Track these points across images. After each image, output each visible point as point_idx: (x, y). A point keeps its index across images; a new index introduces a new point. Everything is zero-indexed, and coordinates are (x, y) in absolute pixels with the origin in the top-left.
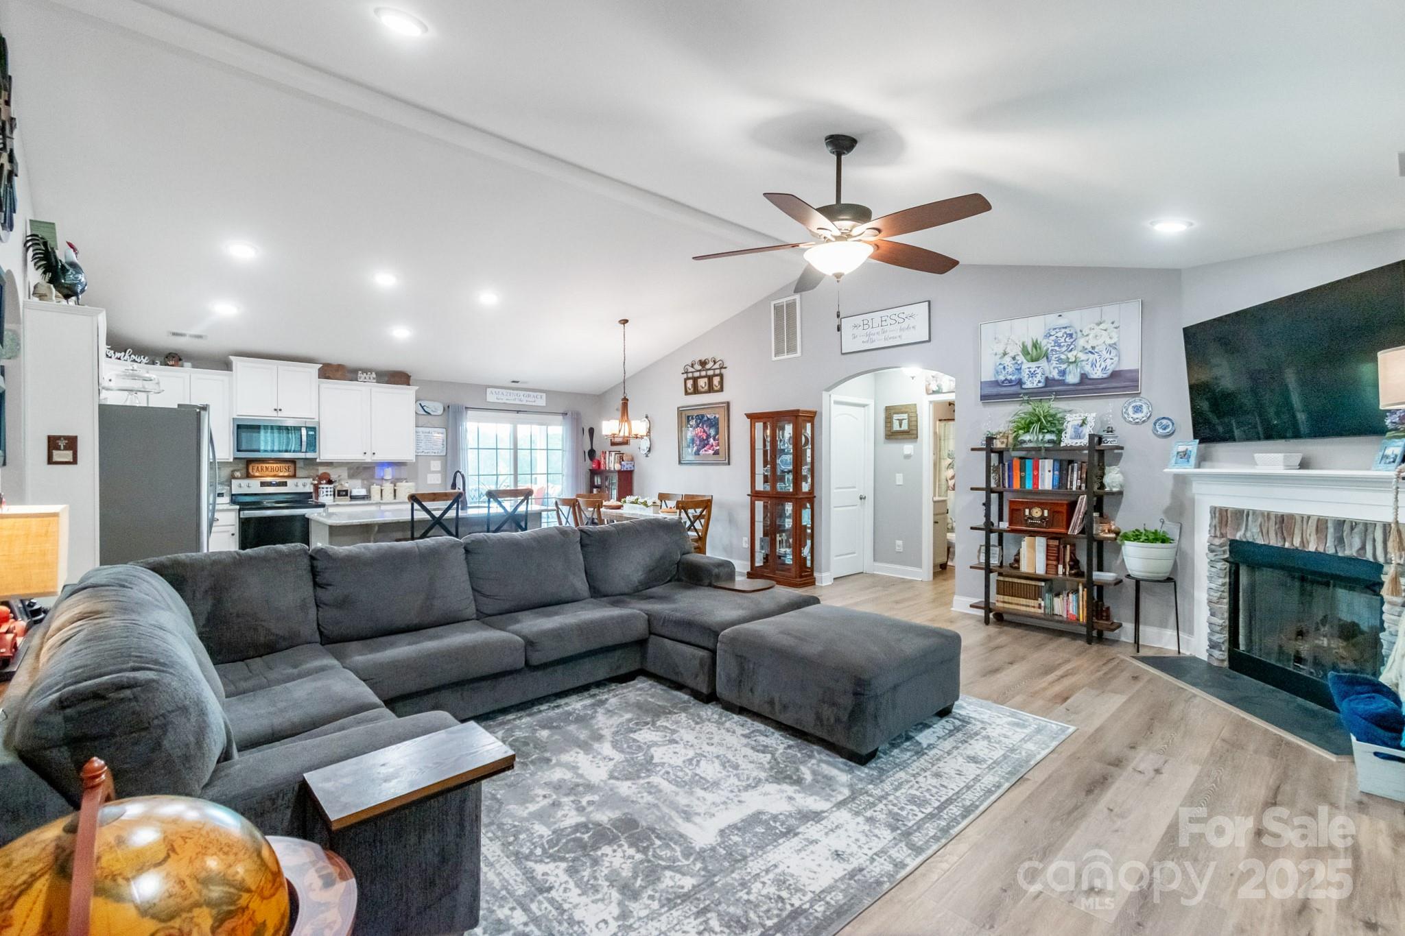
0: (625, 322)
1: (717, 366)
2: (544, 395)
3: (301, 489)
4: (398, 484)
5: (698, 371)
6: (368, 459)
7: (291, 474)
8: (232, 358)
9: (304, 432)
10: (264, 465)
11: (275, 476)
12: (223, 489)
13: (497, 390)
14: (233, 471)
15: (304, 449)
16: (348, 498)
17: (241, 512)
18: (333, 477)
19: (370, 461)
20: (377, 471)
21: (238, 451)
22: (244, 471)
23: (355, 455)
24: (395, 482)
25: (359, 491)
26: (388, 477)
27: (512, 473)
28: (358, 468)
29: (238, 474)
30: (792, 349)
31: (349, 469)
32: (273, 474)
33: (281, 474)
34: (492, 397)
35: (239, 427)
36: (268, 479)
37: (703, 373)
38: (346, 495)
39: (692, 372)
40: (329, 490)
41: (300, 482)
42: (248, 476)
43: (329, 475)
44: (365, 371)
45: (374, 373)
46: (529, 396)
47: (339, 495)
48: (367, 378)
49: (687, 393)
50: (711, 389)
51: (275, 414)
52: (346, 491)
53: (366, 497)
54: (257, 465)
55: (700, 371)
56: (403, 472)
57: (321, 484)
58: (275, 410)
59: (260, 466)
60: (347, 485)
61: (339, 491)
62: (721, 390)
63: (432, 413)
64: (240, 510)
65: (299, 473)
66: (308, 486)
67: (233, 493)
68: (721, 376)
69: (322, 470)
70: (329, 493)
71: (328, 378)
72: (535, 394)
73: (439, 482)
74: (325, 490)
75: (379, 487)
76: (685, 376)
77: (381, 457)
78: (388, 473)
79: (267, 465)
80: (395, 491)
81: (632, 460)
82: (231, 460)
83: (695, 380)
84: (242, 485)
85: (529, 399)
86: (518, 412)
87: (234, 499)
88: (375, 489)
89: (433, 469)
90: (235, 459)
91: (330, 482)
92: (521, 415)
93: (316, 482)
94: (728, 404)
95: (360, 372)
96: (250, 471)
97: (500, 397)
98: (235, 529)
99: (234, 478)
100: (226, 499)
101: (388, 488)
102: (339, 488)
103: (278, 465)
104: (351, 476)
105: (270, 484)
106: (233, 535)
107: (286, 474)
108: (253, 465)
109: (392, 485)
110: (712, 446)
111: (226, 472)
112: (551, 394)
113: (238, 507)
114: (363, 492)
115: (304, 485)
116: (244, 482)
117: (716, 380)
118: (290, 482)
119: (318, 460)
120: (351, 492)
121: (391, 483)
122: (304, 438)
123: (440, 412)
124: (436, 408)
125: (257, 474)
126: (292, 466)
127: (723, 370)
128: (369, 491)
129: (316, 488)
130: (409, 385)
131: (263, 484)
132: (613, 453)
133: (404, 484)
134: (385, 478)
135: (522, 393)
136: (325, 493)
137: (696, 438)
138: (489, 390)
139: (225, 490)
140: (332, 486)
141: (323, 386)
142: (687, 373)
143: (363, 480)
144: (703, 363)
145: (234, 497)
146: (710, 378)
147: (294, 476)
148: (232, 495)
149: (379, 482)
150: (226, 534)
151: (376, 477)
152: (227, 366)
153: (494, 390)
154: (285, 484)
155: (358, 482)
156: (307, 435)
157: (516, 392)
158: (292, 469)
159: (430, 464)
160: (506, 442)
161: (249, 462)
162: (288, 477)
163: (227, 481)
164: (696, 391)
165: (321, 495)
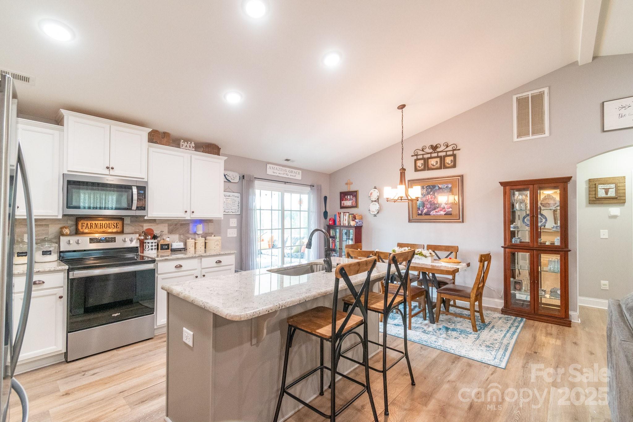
0: (402, 107)
1: (450, 148)
2: (300, 171)
3: (129, 244)
4: (208, 238)
5: (428, 153)
6: (188, 217)
7: (119, 230)
8: (63, 111)
9: (135, 190)
10: (94, 222)
11: (104, 232)
12: (50, 247)
13: (274, 166)
14: (62, 228)
15: (134, 207)
16: (169, 250)
17: (71, 273)
18: (157, 232)
19: (189, 218)
20: (191, 226)
21: (68, 207)
22: (73, 228)
23: (177, 213)
24: (205, 236)
25: (178, 245)
26: (200, 232)
27: (280, 228)
28: (176, 225)
29: (67, 231)
30: (538, 130)
31: (169, 225)
32: (101, 230)
33: (110, 230)
34: (271, 171)
35: (69, 183)
36: (97, 236)
37: (435, 155)
38: (168, 249)
39: (423, 155)
40: (154, 244)
41: (128, 238)
42: (77, 232)
43: (152, 230)
44: (187, 140)
45: (193, 143)
46: (292, 172)
47: (162, 249)
48: (188, 146)
49: (416, 170)
50: (443, 166)
51: (107, 172)
52: (168, 245)
53: (184, 250)
54: (86, 222)
55: (431, 153)
56: (211, 228)
57: (146, 239)
58: (108, 168)
59: (89, 223)
60: (168, 239)
61: (162, 245)
62: (454, 166)
63: (231, 180)
64: (69, 271)
65: (126, 230)
66: (135, 241)
67: (61, 250)
68: (454, 156)
69: (146, 226)
70: (154, 247)
71: (156, 142)
72: (296, 171)
73: (235, 235)
74: (150, 244)
75: (194, 240)
76: (415, 157)
77: (198, 215)
78: (200, 229)
79: (97, 222)
80: (205, 243)
81: (362, 219)
82: (60, 217)
83: (426, 161)
84: (71, 242)
85: (292, 174)
86: (285, 183)
87: (62, 257)
88: (190, 242)
89: (231, 225)
90: (64, 215)
91: (155, 237)
92: (287, 186)
93: (142, 238)
94: (462, 176)
95: (182, 141)
96: (80, 227)
97: (275, 171)
98: (63, 291)
99: (63, 235)
100: (54, 257)
101: (201, 241)
102: (162, 242)
103: (108, 222)
104: (171, 232)
105: (99, 241)
106: (61, 297)
107: (115, 230)
108: (82, 222)
109: (204, 239)
110: (444, 208)
111: (53, 229)
112: (305, 171)
113: (67, 267)
114: (181, 245)
115: (131, 241)
116: (73, 239)
117: (448, 160)
118: (119, 238)
119: (146, 218)
120: (171, 246)
121: (202, 237)
122: (135, 197)
123: (237, 180)
124: (235, 177)
125: (86, 231)
126: (120, 223)
127: (455, 152)
128: (185, 244)
129: (142, 243)
130: (219, 155)
131: (92, 241)
132: (347, 214)
133: (212, 237)
134: (198, 233)
135: (288, 169)
136: (150, 248)
137: (426, 203)
138: (268, 166)
139: (53, 247)
140: (156, 241)
141: (151, 149)
142: (417, 155)
143: (180, 235)
144: (434, 148)
145: (62, 254)
146: (442, 159)
147: (122, 232)
148: (61, 252)
149: (193, 236)
150: (54, 297)
151: (190, 232)
152: (58, 121)
153: (271, 166)
154: (113, 240)
155: (176, 237)
156: (138, 193)
157: (284, 168)
158: (120, 226)
159: (229, 221)
160: (276, 205)
161: (78, 219)
162: (117, 233)
163: (55, 238)
164: (426, 167)
165: (147, 249)
